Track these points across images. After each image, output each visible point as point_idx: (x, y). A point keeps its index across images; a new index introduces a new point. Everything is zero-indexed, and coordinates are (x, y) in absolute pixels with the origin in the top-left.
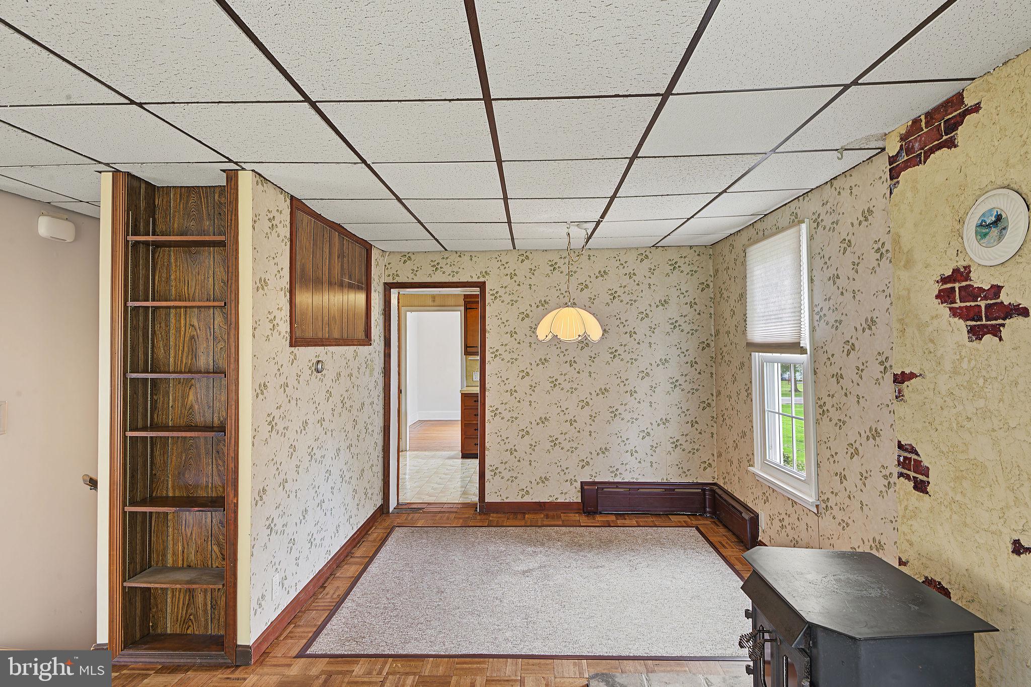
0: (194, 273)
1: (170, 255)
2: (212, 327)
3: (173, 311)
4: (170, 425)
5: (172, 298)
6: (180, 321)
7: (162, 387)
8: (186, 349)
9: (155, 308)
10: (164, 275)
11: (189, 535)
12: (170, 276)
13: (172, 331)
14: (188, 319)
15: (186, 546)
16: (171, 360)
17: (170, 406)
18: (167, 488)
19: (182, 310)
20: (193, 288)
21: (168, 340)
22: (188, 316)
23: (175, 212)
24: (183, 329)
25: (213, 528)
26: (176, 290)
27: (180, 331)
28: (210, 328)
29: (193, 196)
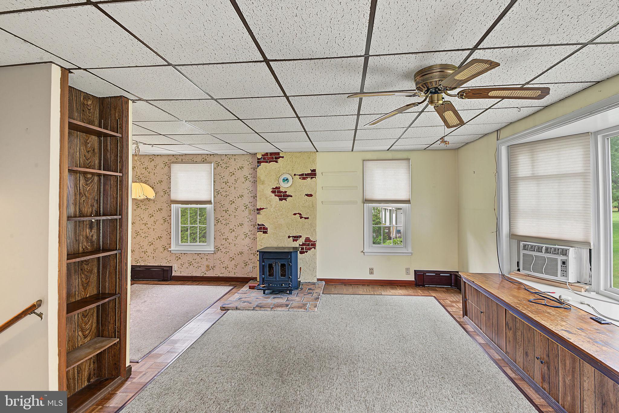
2: (78, 186)
25: (79, 321)
28: (77, 186)
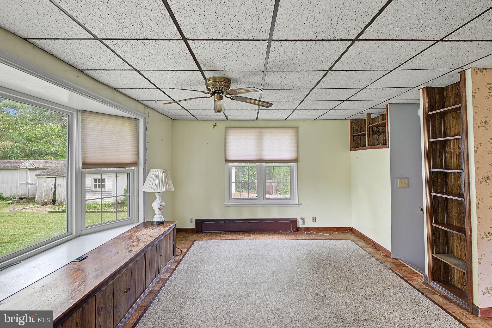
0: (459, 123)
1: (450, 116)
3: (452, 141)
4: (453, 193)
5: (452, 135)
6: (455, 146)
7: (450, 175)
8: (458, 158)
9: (445, 141)
10: (448, 126)
11: (462, 245)
12: (450, 126)
13: (452, 151)
14: (458, 145)
15: (461, 250)
16: (452, 163)
17: (453, 184)
18: (453, 221)
19: (455, 140)
20: (459, 130)
21: (451, 154)
22: (458, 143)
23: (451, 96)
24: (456, 149)
26: (453, 132)
27: (455, 150)
29: (457, 87)
